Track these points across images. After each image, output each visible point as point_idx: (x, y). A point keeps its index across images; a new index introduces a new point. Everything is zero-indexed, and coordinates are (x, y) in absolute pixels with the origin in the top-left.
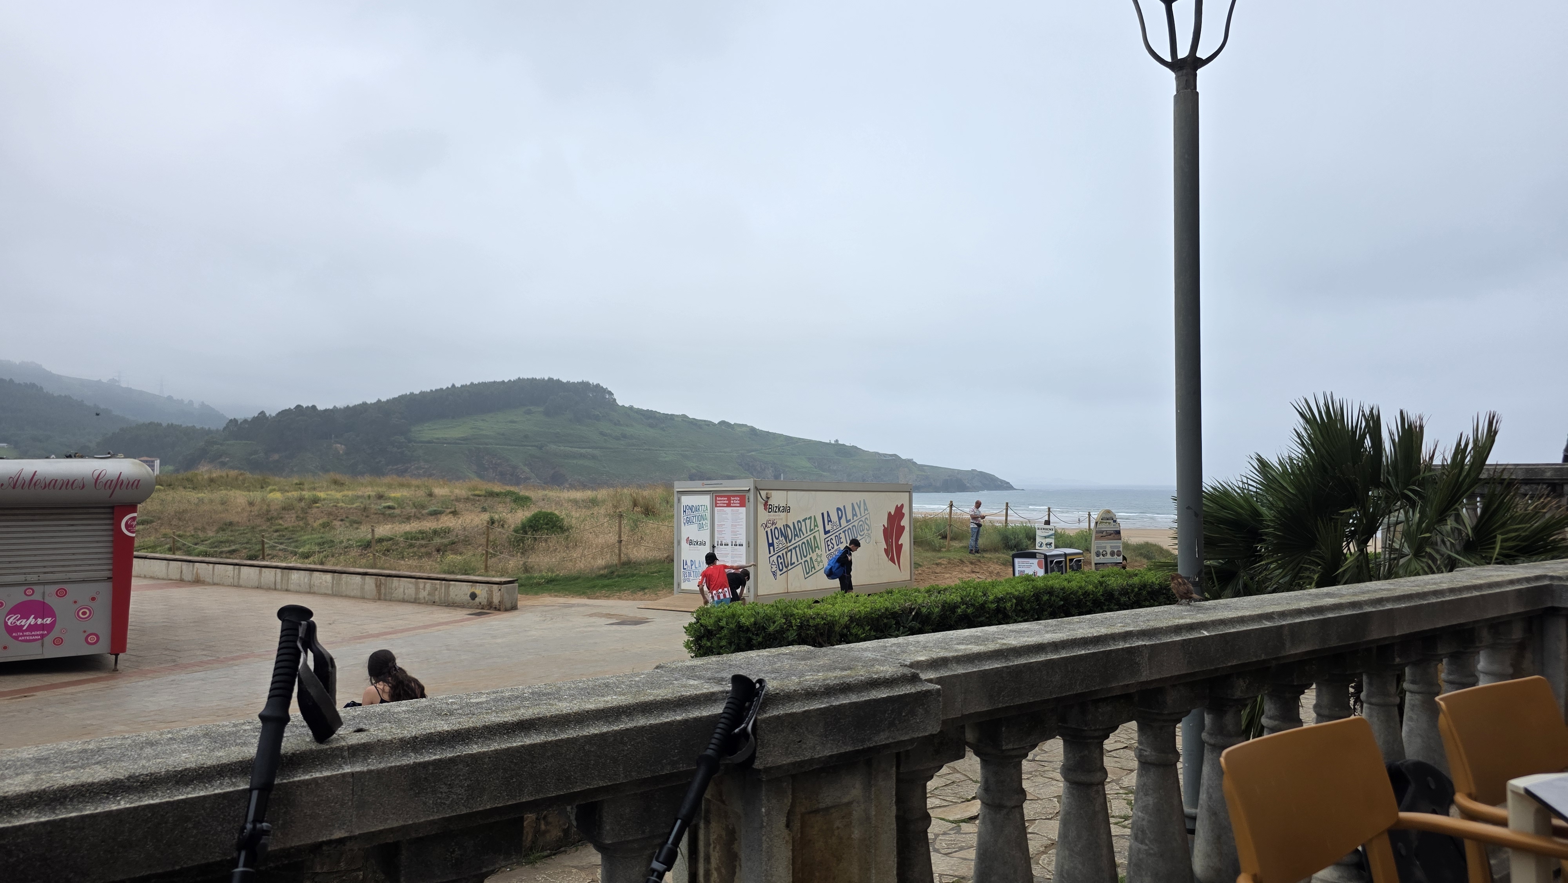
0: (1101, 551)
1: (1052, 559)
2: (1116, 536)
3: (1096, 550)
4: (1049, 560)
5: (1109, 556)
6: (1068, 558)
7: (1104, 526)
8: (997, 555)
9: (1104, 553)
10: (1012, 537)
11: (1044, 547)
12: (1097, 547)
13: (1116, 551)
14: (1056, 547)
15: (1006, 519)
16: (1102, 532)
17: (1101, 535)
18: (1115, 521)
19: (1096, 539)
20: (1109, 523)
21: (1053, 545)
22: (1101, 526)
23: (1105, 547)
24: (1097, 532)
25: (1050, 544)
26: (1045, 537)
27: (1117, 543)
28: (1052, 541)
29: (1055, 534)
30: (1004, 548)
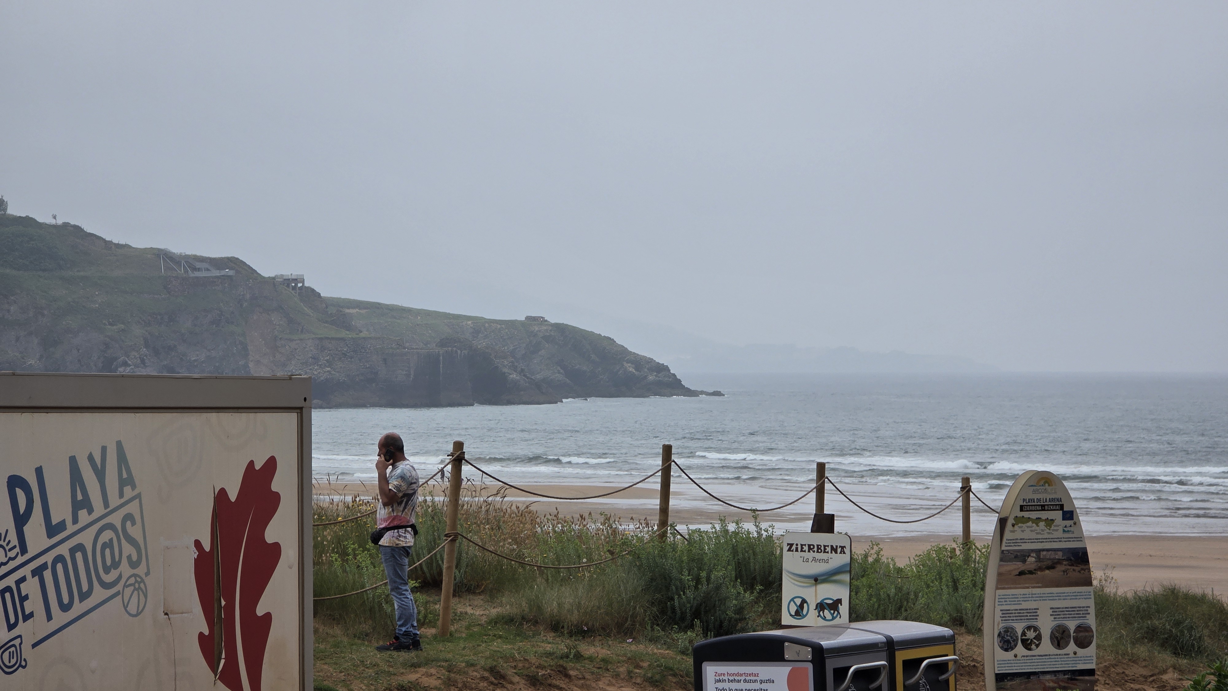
0: (1019, 627)
1: (840, 663)
2: (1074, 573)
3: (1000, 626)
4: (831, 665)
5: (1046, 646)
6: (901, 656)
7: (1027, 534)
8: (630, 647)
9: (1031, 635)
10: (686, 578)
11: (811, 618)
12: (1006, 614)
13: (1072, 625)
14: (856, 616)
15: (664, 509)
16: (1022, 556)
17: (1019, 566)
18: (1069, 515)
19: (1003, 581)
20: (1049, 522)
21: (844, 609)
22: (1018, 535)
23: (1034, 613)
24: (1005, 557)
25: (835, 605)
26: (817, 580)
27: (1075, 597)
28: (840, 592)
29: (848, 569)
30: (655, 620)
